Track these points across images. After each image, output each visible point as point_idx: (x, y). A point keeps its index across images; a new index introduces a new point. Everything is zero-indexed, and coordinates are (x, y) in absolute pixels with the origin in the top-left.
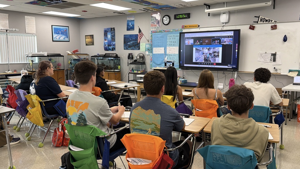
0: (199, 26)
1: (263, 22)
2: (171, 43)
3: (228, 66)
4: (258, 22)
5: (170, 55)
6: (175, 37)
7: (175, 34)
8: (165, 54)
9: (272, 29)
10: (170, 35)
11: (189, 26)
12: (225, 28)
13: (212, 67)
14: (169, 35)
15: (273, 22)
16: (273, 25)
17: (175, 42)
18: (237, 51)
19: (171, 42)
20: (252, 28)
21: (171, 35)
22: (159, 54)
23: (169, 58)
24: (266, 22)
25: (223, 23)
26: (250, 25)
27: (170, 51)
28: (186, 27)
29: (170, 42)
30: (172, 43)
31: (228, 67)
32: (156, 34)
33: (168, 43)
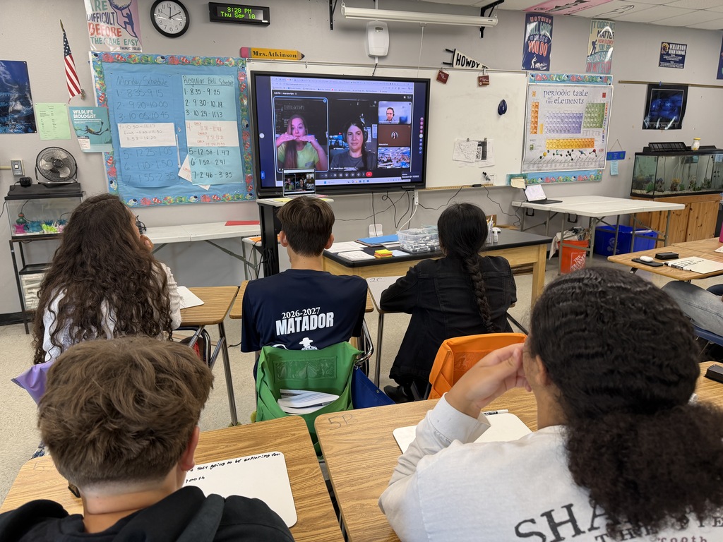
0: (303, 56)
1: (463, 66)
2: (203, 108)
3: (401, 176)
4: (451, 64)
5: (201, 152)
6: (217, 88)
7: (217, 77)
8: (183, 148)
9: (481, 83)
10: (194, 77)
11: (267, 53)
12: (380, 73)
13: (362, 183)
14: (188, 77)
15: (480, 67)
16: (481, 75)
17: (220, 104)
18: (421, 136)
19: (203, 103)
20: (443, 78)
21: (200, 77)
22: (150, 149)
23: (197, 164)
24: (468, 68)
25: (373, 57)
26: (440, 72)
27: (204, 138)
28: (256, 53)
29: (198, 103)
30: (209, 109)
31: (402, 179)
32: (126, 66)
33: (191, 107)
